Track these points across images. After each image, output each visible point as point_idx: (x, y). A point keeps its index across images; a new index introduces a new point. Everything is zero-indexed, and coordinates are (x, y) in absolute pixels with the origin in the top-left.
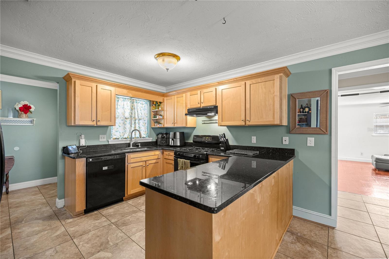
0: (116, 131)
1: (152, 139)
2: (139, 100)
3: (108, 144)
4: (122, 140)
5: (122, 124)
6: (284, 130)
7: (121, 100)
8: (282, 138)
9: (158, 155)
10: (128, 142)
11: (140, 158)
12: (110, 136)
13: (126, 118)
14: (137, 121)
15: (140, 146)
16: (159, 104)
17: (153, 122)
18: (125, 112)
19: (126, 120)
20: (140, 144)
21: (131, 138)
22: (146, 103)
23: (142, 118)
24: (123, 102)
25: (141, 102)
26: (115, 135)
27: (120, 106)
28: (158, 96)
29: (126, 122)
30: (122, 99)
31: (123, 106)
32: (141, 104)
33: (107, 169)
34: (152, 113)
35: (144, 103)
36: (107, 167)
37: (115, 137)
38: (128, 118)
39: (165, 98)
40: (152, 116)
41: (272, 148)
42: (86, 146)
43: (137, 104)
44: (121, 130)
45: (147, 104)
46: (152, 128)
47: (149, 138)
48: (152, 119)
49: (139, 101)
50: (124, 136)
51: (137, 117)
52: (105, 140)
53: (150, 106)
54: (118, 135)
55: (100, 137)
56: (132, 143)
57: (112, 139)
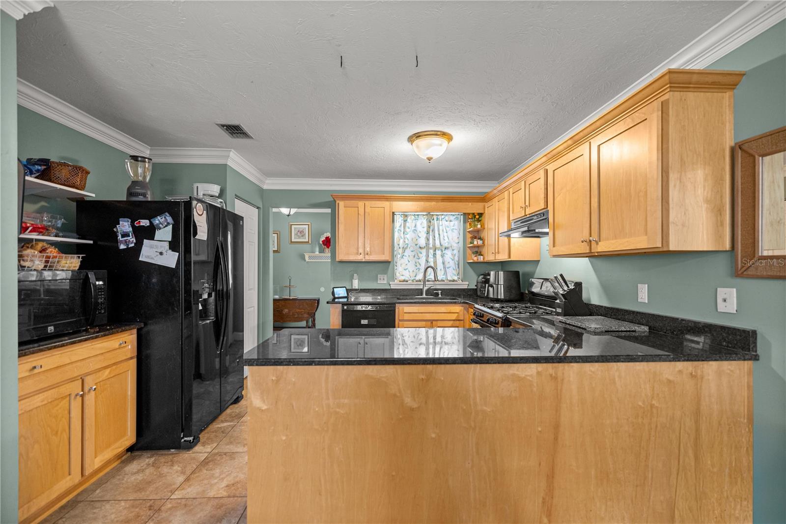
0: (405, 270)
1: (467, 283)
2: (443, 215)
3: (390, 288)
4: (413, 283)
5: (412, 257)
6: (722, 266)
7: (411, 218)
8: (717, 289)
9: (458, 313)
10: (421, 287)
11: (421, 314)
12: (393, 278)
13: (420, 247)
14: (438, 253)
15: (440, 296)
16: (477, 217)
17: (469, 251)
18: (420, 238)
19: (420, 250)
20: (440, 291)
21: (425, 280)
22: (456, 217)
23: (449, 245)
24: (414, 221)
25: (447, 218)
26: (403, 275)
27: (409, 228)
28: (470, 204)
29: (421, 253)
30: (413, 217)
31: (413, 228)
32: (447, 221)
33: (367, 323)
34: (469, 236)
35: (452, 218)
36: (367, 321)
37: (402, 278)
38: (425, 247)
39: (487, 205)
40: (469, 240)
41: (683, 320)
42: (358, 289)
43: (438, 221)
44: (411, 267)
45: (460, 220)
46: (468, 263)
47: (462, 281)
48: (469, 247)
49: (443, 217)
50: (415, 277)
51: (437, 243)
52: (385, 282)
53: (465, 222)
54: (407, 275)
55: (379, 278)
56: (425, 288)
57: (396, 281)
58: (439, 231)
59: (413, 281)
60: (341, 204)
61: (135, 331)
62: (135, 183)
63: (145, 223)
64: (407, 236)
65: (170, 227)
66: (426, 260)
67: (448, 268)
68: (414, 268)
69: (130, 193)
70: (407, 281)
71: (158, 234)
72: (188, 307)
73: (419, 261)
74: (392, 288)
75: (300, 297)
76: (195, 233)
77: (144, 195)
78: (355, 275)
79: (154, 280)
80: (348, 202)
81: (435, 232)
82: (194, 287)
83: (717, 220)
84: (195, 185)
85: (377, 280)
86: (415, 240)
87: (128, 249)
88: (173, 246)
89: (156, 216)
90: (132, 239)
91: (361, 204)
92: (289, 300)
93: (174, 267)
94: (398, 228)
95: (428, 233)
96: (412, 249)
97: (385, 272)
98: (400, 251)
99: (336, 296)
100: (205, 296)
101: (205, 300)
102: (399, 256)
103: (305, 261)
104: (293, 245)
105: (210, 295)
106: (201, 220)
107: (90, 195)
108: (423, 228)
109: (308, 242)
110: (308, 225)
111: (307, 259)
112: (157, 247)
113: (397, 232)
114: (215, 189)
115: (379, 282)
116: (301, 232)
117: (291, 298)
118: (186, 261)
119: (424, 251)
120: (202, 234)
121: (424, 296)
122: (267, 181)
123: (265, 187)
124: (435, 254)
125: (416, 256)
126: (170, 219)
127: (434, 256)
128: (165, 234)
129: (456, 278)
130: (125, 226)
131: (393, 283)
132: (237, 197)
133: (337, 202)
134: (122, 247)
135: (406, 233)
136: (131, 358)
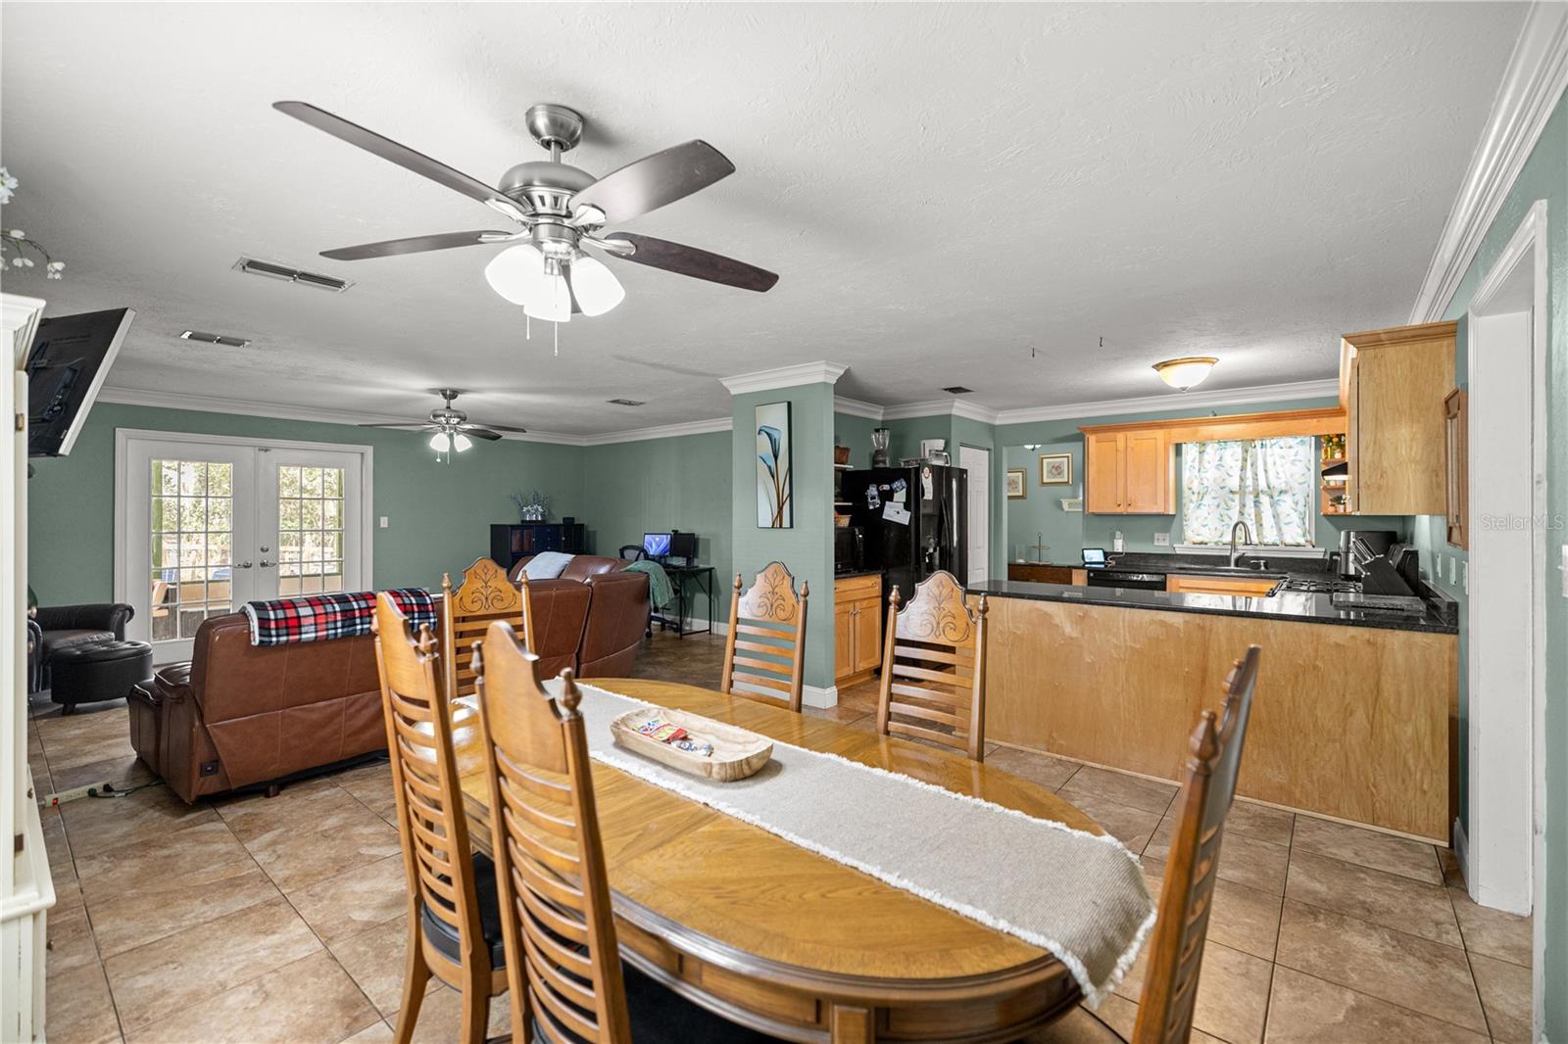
1: (1323, 550)
2: (1273, 439)
5: (1213, 508)
7: (1212, 447)
10: (1228, 554)
12: (1180, 538)
13: (1231, 492)
14: (1264, 499)
15: (1263, 568)
16: (1335, 440)
17: (1325, 496)
18: (1231, 476)
19: (1231, 495)
20: (1262, 562)
21: (1233, 544)
23: (1287, 487)
24: (1218, 451)
26: (1198, 535)
27: (1209, 463)
28: (1315, 420)
29: (1233, 501)
30: (1217, 445)
31: (1217, 463)
32: (1282, 448)
37: (1199, 539)
38: (1237, 491)
42: (1127, 554)
43: (1264, 449)
44: (1213, 521)
45: (1308, 446)
46: (1325, 515)
47: (1313, 547)
48: (1325, 490)
49: (1274, 442)
50: (1219, 537)
51: (1262, 485)
52: (1167, 544)
53: (1317, 449)
54: (1206, 535)
55: (1156, 537)
56: (1235, 556)
57: (1185, 543)
58: (1265, 464)
59: (1216, 543)
60: (1092, 439)
61: (880, 576)
62: (878, 452)
63: (886, 487)
64: (1208, 475)
65: (905, 490)
66: (1240, 512)
67: (1286, 524)
68: (1218, 524)
69: (875, 462)
70: (1206, 544)
71: (896, 496)
72: (918, 562)
73: (1229, 513)
74: (1178, 552)
75: (1056, 563)
76: (923, 495)
77: (884, 462)
78: (1118, 533)
79: (892, 535)
80: (1102, 435)
81: (1257, 467)
82: (922, 544)
83: (1432, 482)
84: (923, 442)
85: (1152, 540)
86: (1220, 480)
87: (875, 509)
88: (907, 506)
89: (894, 482)
90: (877, 501)
91: (1120, 436)
92: (1038, 565)
93: (907, 524)
94: (1189, 463)
95: (1243, 469)
96: (1213, 494)
97: (1166, 529)
98: (1194, 498)
99: (1087, 560)
100: (931, 550)
101: (930, 554)
102: (1192, 506)
103: (1063, 510)
104: (1045, 488)
105: (935, 550)
106: (927, 481)
107: (850, 467)
108: (1237, 460)
109: (1068, 482)
110: (1068, 457)
111: (1066, 507)
112: (895, 507)
113: (1187, 471)
114: (940, 444)
115: (1156, 543)
116: (1058, 469)
117: (1041, 563)
118: (915, 518)
119: (1237, 497)
120: (929, 495)
121: (1232, 567)
122: (1000, 415)
123: (997, 422)
124: (1257, 503)
125: (1223, 505)
126: (904, 484)
127: (1255, 505)
128: (900, 496)
129: (1302, 541)
130: (873, 491)
131: (1181, 545)
132: (962, 445)
133: (1087, 436)
134: (871, 507)
135: (1202, 470)
136: (878, 597)
